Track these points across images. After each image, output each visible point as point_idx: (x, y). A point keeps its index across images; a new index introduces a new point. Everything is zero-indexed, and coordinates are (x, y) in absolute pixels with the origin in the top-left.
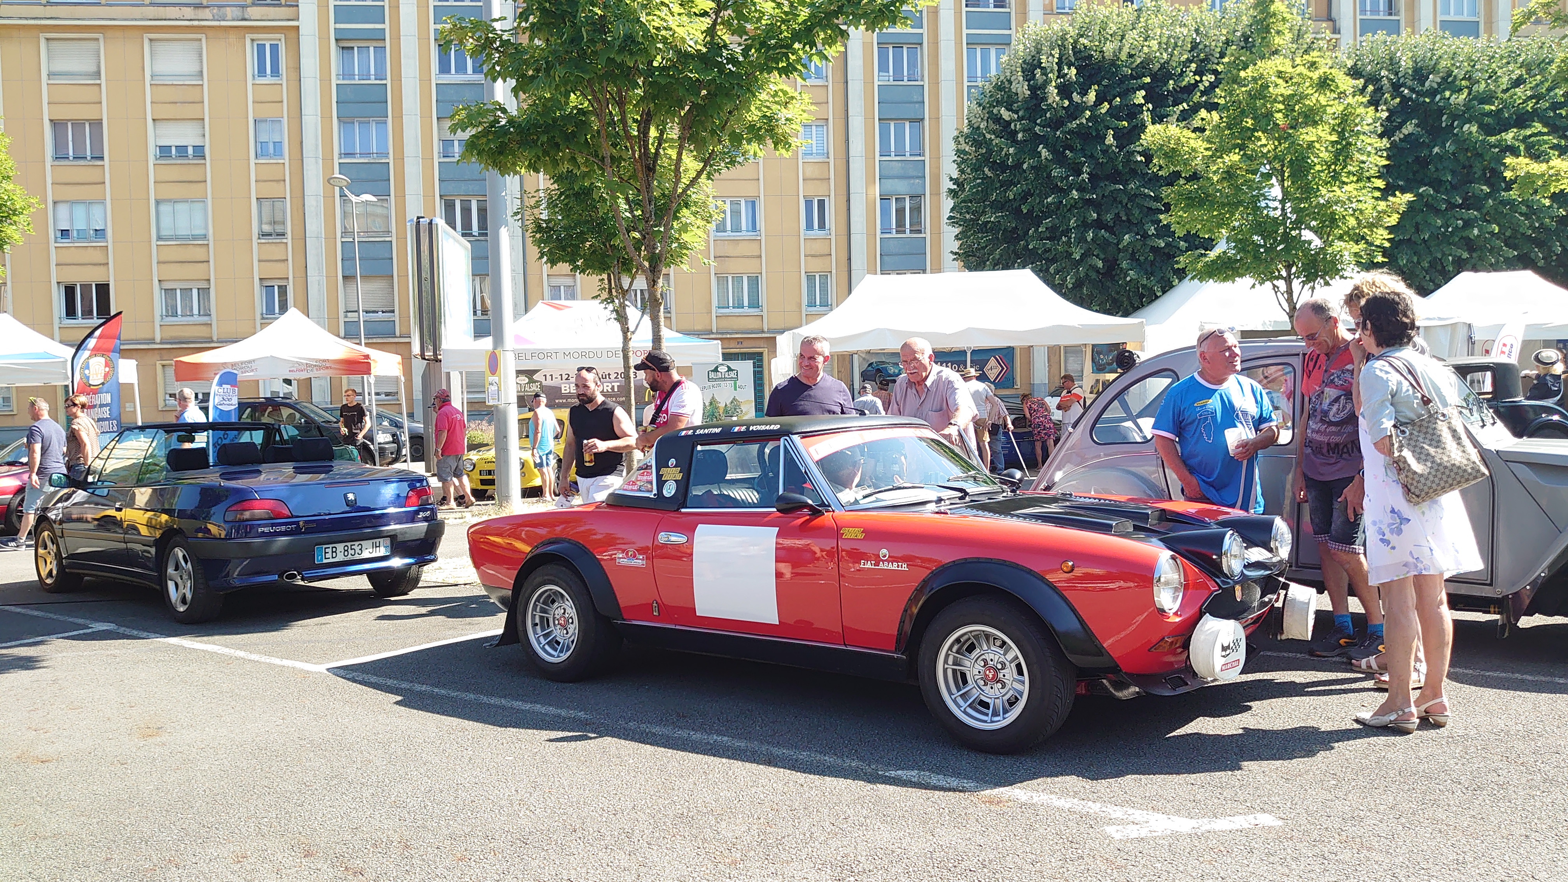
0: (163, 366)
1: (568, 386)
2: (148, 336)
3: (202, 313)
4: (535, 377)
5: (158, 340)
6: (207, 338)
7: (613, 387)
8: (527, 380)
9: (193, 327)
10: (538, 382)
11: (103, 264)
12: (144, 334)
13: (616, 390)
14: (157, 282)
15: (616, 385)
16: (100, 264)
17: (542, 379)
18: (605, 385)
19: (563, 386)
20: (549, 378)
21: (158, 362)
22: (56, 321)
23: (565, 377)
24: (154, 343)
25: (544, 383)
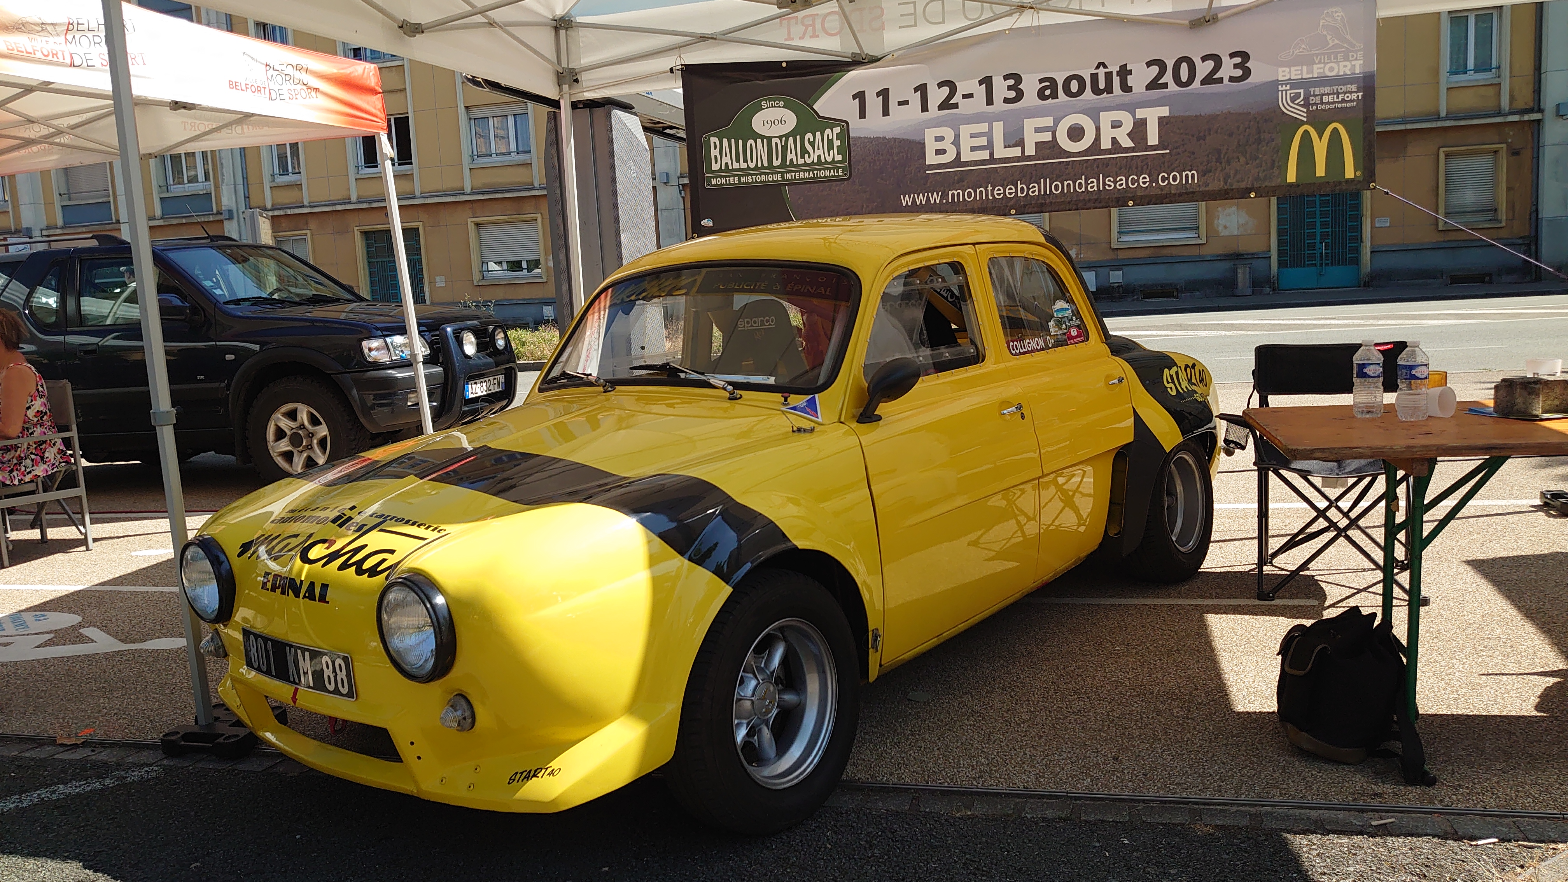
0: (477, 225)
1: (948, 134)
2: (457, 184)
3: (520, 149)
4: (824, 105)
5: (468, 189)
6: (525, 184)
7: (1140, 126)
8: (790, 120)
9: (510, 169)
10: (832, 122)
11: (401, 90)
12: (450, 183)
13: (1153, 139)
14: (463, 109)
15: (1153, 115)
16: (397, 91)
17: (848, 110)
18: (1106, 118)
19: (929, 136)
20: (874, 104)
21: (470, 220)
22: (352, 170)
23: (937, 96)
24: (463, 194)
25: (859, 128)
